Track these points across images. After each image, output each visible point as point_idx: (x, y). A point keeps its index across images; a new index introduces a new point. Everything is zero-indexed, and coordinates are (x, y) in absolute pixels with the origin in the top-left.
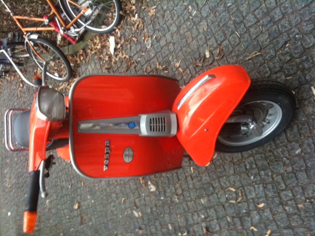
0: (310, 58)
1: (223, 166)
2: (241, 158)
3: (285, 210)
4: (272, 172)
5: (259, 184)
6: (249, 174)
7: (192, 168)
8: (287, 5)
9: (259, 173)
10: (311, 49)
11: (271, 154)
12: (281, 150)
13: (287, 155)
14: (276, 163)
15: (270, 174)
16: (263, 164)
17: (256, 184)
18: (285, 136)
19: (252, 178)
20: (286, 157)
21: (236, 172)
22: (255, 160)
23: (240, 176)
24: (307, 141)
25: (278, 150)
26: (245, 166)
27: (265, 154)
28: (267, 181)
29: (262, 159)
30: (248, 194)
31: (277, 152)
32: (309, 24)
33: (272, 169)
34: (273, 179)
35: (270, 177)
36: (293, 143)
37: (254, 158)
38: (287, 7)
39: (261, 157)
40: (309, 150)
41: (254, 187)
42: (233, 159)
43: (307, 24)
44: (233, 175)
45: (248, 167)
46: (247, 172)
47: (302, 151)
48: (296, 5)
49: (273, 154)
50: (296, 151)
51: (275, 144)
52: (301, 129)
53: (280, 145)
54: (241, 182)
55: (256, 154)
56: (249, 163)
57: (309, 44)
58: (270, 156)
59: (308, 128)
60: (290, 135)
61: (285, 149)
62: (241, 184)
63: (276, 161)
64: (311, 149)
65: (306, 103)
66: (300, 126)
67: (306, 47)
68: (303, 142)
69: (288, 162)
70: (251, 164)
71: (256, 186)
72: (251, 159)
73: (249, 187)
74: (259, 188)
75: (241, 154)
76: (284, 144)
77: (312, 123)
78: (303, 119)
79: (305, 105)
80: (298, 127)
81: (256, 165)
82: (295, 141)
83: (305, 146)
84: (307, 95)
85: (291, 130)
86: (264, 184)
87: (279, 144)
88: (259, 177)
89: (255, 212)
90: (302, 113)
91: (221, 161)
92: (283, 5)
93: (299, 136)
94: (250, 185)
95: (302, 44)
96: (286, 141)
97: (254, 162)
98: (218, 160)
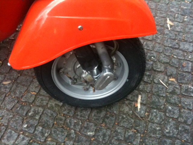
1: (5, 96)
2: (31, 101)
4: (50, 135)
5: (27, 136)
6: (25, 121)
9: (36, 127)
10: (156, 72)
11: (64, 118)
12: (75, 121)
13: (78, 130)
14: (60, 129)
15: (46, 135)
16: (48, 121)
17: (23, 134)
19: (25, 126)
20: (75, 130)
21: (13, 109)
22: (43, 113)
23: (14, 116)
24: (105, 130)
25: (73, 120)
26: (28, 111)
27: (57, 115)
28: (38, 139)
29: (50, 117)
30: (5, 137)
31: (70, 120)
32: (167, 58)
33: (53, 132)
34: (45, 141)
35: (44, 138)
36: (92, 124)
37: (44, 110)
38: (158, 38)
39: (52, 114)
40: (101, 140)
41: (19, 136)
43: (164, 57)
44: (7, 110)
45: (30, 114)
46: (25, 118)
47: (94, 136)
48: (165, 42)
49: (65, 120)
50: (89, 132)
51: (75, 113)
52: (108, 118)
53: (79, 117)
54: (9, 121)
55: (49, 109)
56: (34, 111)
57: (158, 68)
58: (61, 120)
59: (113, 122)
61: (81, 124)
62: (8, 124)
63: (63, 127)
64: (103, 140)
65: (127, 102)
66: (108, 115)
67: (155, 69)
68: (101, 129)
69: (73, 135)
70: (36, 113)
71: (21, 136)
72: (41, 110)
73: (13, 132)
74: (23, 139)
76: (83, 118)
77: (120, 120)
78: (115, 112)
79: (124, 103)
80: (106, 114)
82: (94, 123)
83: (101, 134)
86: (31, 139)
87: (77, 115)
88: (33, 130)
90: (118, 107)
91: (8, 90)
93: (101, 122)
94: (16, 130)
96: (87, 117)
97: (40, 114)
98: (6, 88)
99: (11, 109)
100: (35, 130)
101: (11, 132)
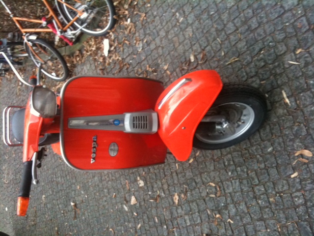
0: (281, 64)
1: (205, 163)
2: (220, 155)
3: (258, 204)
4: (247, 168)
5: (236, 179)
6: (228, 171)
7: (177, 165)
8: (262, 15)
9: (236, 170)
10: (283, 56)
11: (246, 151)
12: (255, 148)
13: (261, 153)
14: (250, 160)
15: (245, 170)
16: (239, 161)
17: (233, 179)
18: (258, 135)
19: (230, 173)
20: (259, 155)
21: (216, 168)
22: (232, 157)
23: (219, 172)
24: (277, 140)
25: (252, 148)
26: (224, 163)
27: (241, 152)
28: (243, 176)
29: (238, 157)
30: (226, 189)
31: (251, 150)
32: (282, 33)
33: (248, 166)
34: (248, 174)
35: (246, 173)
36: (266, 142)
37: (232, 155)
38: (263, 17)
39: (238, 154)
40: (279, 149)
41: (232, 182)
42: (213, 155)
43: (279, 34)
44: (213, 171)
45: (226, 164)
46: (226, 168)
47: (273, 149)
48: (270, 15)
49: (249, 151)
50: (268, 149)
51: (250, 142)
52: (273, 129)
53: (255, 143)
54: (220, 177)
55: (234, 152)
56: (227, 160)
57: (281, 51)
58: (246, 154)
59: (279, 128)
60: (264, 134)
61: (259, 147)
62: (220, 179)
63: (251, 158)
64: (281, 147)
65: (277, 105)
66: (272, 127)
67: (279, 54)
68: (274, 141)
69: (261, 159)
70: (229, 161)
71: (233, 181)
72: (229, 156)
73: (227, 182)
74: (235, 182)
75: (221, 151)
76: (258, 142)
77: (282, 123)
78: (275, 120)
79: (276, 108)
80: (270, 127)
81: (234, 162)
82: (267, 140)
83: (276, 144)
84: (278, 98)
85: (264, 130)
86: (240, 179)
87: (253, 143)
88: (236, 173)
89: (232, 205)
90: (274, 115)
91: (202, 158)
92: (259, 15)
93: (271, 135)
94: (228, 180)
95: (275, 52)
96: (260, 139)
97: (231, 159)
98: (200, 157)
99: (215, 169)
100: (237, 172)
101: (226, 183)
